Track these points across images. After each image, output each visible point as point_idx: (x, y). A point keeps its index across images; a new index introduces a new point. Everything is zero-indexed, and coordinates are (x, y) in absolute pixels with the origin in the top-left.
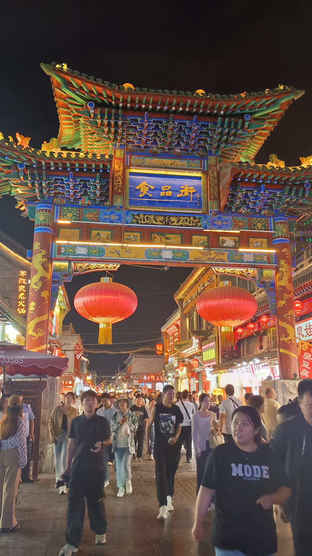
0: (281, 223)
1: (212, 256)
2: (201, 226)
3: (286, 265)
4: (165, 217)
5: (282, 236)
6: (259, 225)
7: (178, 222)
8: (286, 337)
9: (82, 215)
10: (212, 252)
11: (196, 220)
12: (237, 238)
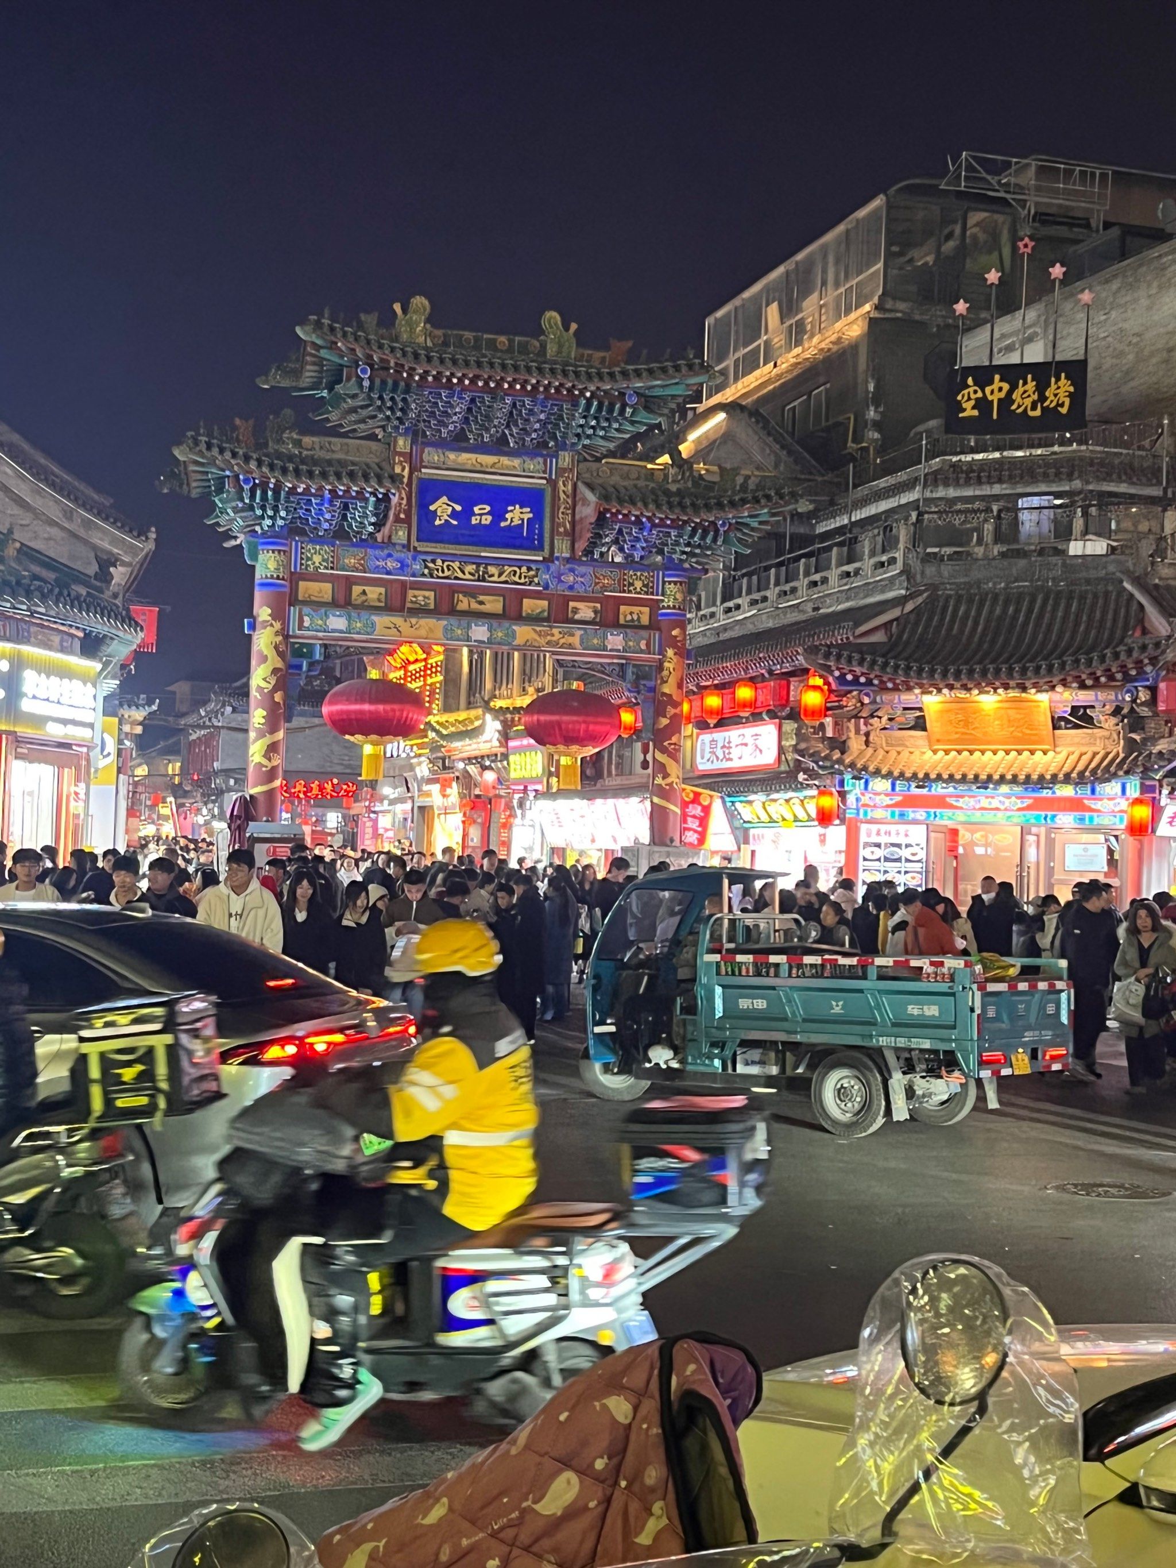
0: (675, 583)
1: (554, 639)
2: (538, 584)
3: (675, 659)
4: (478, 565)
5: (674, 607)
6: (638, 584)
7: (500, 575)
8: (664, 778)
9: (338, 560)
10: (555, 631)
11: (532, 573)
12: (598, 605)
